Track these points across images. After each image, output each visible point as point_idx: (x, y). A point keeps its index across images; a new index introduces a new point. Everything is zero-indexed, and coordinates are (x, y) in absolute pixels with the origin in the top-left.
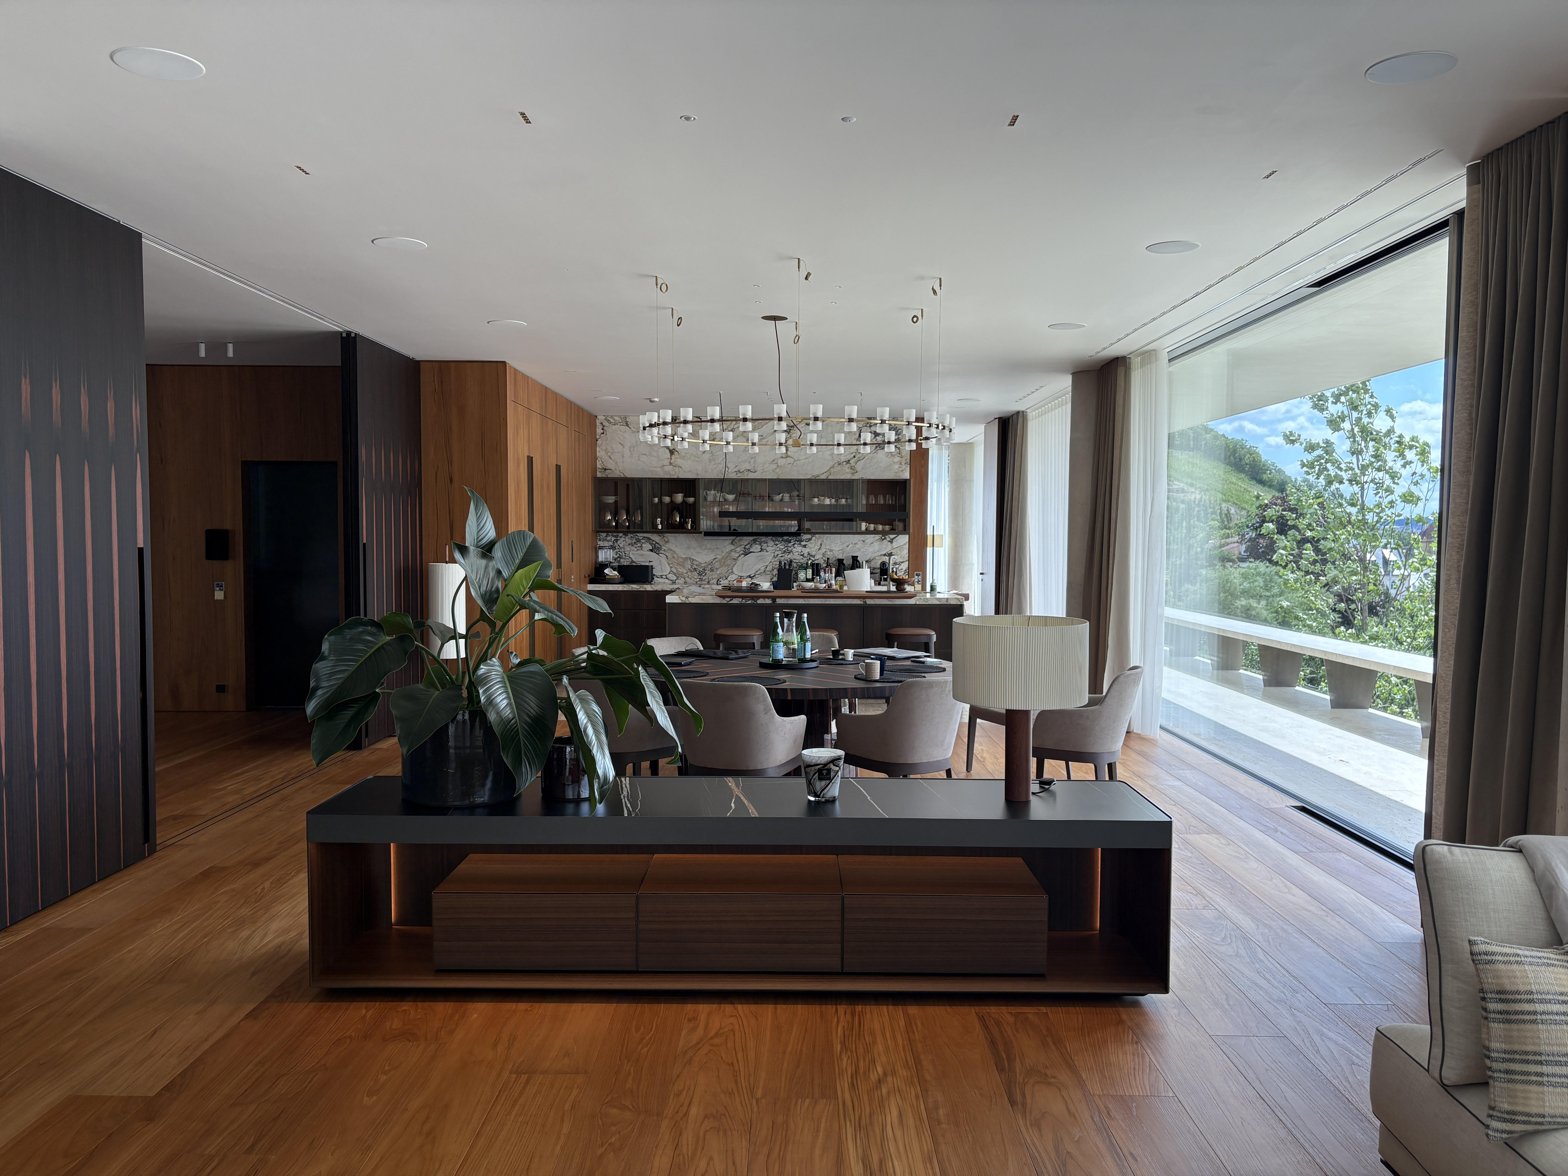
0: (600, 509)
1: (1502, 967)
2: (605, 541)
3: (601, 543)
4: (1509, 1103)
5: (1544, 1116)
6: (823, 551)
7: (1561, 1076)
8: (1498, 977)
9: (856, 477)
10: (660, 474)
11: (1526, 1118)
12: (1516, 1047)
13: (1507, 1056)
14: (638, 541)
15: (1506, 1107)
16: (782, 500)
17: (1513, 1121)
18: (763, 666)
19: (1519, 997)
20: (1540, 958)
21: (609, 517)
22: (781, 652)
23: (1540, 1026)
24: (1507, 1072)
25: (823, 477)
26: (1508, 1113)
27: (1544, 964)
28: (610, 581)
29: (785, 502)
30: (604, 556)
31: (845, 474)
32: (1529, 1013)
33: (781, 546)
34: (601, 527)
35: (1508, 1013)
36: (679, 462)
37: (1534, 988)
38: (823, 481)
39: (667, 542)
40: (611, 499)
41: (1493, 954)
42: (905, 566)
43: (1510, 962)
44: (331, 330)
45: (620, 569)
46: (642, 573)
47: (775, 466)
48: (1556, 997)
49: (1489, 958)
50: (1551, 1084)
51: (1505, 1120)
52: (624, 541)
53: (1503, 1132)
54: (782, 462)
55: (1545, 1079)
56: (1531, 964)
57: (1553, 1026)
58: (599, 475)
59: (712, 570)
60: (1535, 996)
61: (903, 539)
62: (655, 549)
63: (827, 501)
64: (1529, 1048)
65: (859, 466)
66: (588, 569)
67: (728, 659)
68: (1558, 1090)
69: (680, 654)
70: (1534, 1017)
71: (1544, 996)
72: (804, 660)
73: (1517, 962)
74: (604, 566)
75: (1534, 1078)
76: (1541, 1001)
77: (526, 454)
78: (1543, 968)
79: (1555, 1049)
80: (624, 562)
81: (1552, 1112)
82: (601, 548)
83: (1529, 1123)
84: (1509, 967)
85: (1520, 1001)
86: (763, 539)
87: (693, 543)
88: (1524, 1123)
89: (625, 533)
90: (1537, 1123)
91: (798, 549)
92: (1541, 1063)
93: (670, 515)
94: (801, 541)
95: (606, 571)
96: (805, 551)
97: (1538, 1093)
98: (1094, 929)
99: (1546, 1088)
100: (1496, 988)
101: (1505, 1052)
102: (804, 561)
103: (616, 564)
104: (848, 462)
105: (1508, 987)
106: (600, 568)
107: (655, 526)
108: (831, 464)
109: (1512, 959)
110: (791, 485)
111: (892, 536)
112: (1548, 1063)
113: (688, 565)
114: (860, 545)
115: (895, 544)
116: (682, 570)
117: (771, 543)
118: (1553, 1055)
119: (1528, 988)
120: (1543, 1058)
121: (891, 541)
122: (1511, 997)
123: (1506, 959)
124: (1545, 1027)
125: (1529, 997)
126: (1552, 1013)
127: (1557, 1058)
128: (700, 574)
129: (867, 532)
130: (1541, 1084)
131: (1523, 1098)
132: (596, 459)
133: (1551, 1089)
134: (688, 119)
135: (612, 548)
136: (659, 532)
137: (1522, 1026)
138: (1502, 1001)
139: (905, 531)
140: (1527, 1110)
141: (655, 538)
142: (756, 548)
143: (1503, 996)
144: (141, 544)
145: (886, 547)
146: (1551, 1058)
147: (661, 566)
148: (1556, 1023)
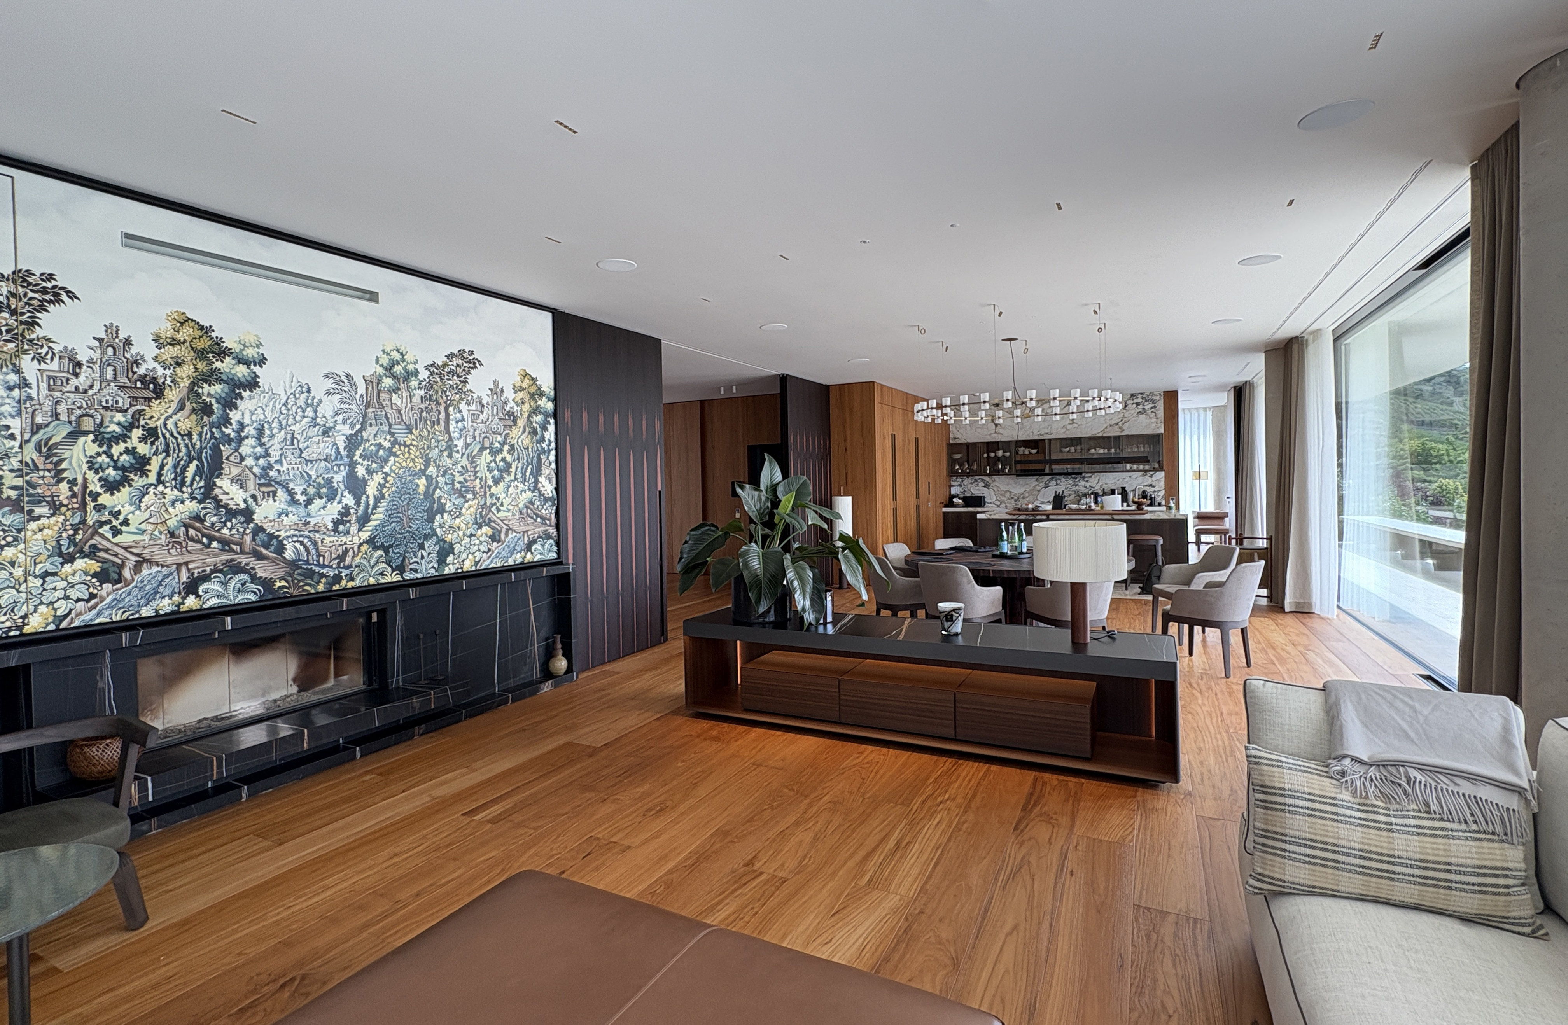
0: (952, 462)
1: (1265, 768)
2: (956, 481)
3: (953, 483)
4: (1261, 868)
5: (1284, 882)
6: (1100, 484)
7: (1299, 854)
8: (1262, 775)
9: (1123, 434)
10: (989, 439)
11: (1271, 881)
12: (1270, 828)
13: (1264, 833)
14: (976, 481)
15: (1260, 870)
16: (1069, 451)
17: (1263, 882)
18: (994, 556)
19: (1274, 791)
20: (1300, 766)
21: (957, 467)
22: (1005, 548)
23: (1287, 815)
24: (1264, 845)
25: (1100, 435)
26: (1260, 874)
27: (1301, 771)
28: (957, 506)
29: (1071, 452)
30: (954, 491)
31: (1116, 432)
32: (1281, 804)
33: (1070, 481)
34: (952, 473)
35: (1266, 801)
36: (1001, 431)
37: (1287, 786)
38: (1099, 438)
39: (994, 481)
40: (958, 456)
41: (1260, 758)
42: (1162, 493)
43: (1272, 766)
44: (770, 374)
45: (965, 499)
46: (978, 501)
47: (1064, 430)
48: (1304, 795)
49: (1257, 760)
50: (1291, 859)
51: (1258, 880)
52: (967, 481)
53: (1256, 888)
54: (1069, 427)
55: (1287, 854)
56: (1290, 769)
57: (1297, 817)
58: (951, 442)
59: (1023, 498)
60: (1287, 792)
61: (1161, 475)
62: (987, 486)
63: (1101, 451)
64: (1279, 830)
65: (1125, 427)
66: (944, 498)
67: (977, 551)
68: (1297, 864)
69: (952, 549)
70: (1283, 807)
71: (1294, 793)
72: (1021, 553)
73: (1278, 766)
74: (954, 497)
75: (1279, 852)
76: (1290, 797)
77: (890, 432)
78: (1299, 773)
79: (1297, 834)
80: (968, 494)
81: (1291, 879)
82: (953, 486)
83: (1274, 884)
84: (1271, 768)
85: (1275, 794)
86: (1058, 477)
87: (1011, 481)
88: (1270, 884)
89: (968, 477)
90: (1279, 886)
91: (1082, 483)
92: (1285, 842)
93: (995, 464)
94: (1084, 477)
95: (955, 500)
96: (1088, 484)
97: (1280, 863)
98: (1151, 736)
99: (1286, 861)
100: (1260, 783)
101: (1263, 830)
102: (1087, 491)
103: (962, 496)
104: (1117, 424)
105: (1267, 783)
106: (952, 497)
107: (985, 470)
108: (1105, 426)
109: (1275, 763)
110: (1076, 441)
111: (1152, 473)
112: (1291, 843)
113: (1008, 495)
114: (1128, 479)
115: (1154, 478)
116: (1004, 498)
117: (1063, 480)
118: (1295, 837)
119: (1282, 785)
120: (1287, 838)
121: (1151, 476)
122: (1270, 791)
123: (1269, 762)
124: (1290, 816)
125: (1281, 792)
126: (1298, 807)
127: (1298, 840)
128: (1016, 501)
129: (1131, 471)
130: (1284, 857)
131: (1270, 865)
132: (949, 432)
133: (1291, 862)
134: (865, 242)
135: (960, 485)
136: (988, 475)
137: (1275, 813)
138: (1263, 792)
139: (1161, 468)
140: (1271, 874)
141: (987, 479)
142: (1053, 483)
143: (1264, 789)
144: (659, 489)
145: (1148, 480)
146: (1293, 840)
147: (990, 496)
148: (1299, 814)
